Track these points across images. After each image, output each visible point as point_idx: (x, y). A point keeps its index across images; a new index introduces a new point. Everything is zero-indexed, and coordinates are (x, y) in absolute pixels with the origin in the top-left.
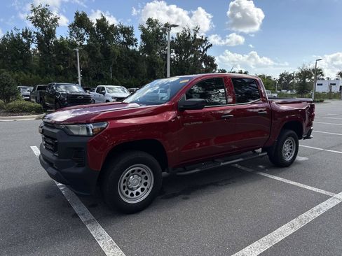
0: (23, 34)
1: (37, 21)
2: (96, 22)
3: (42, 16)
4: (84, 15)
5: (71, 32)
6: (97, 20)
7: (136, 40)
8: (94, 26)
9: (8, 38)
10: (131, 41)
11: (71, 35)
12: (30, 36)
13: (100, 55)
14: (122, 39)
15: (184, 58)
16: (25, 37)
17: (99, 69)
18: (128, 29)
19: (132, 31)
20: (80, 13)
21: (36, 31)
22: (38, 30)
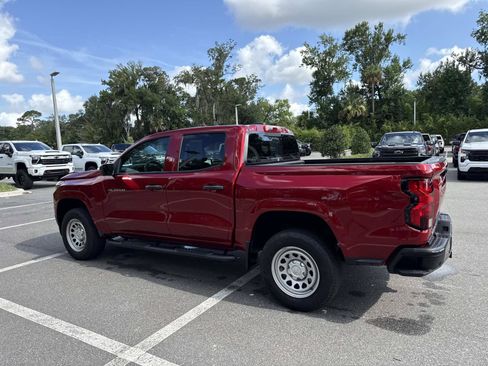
0: (461, 60)
1: (483, 34)
12: (472, 61)
16: (464, 63)
21: (482, 50)
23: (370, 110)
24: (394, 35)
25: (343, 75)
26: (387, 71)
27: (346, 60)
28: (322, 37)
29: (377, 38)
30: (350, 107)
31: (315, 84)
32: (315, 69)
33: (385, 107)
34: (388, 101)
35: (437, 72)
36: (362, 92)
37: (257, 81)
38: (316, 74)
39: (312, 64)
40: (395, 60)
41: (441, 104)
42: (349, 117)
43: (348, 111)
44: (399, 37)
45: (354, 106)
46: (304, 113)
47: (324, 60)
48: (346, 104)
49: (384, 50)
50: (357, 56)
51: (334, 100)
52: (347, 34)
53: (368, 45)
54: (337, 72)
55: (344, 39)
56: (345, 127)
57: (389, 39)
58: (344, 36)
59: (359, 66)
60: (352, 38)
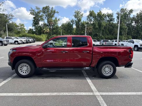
0: (71, 21)
1: (76, 16)
2: (97, 14)
3: (78, 14)
4: (93, 11)
5: (87, 19)
6: (98, 13)
7: (114, 19)
8: (97, 15)
9: (67, 23)
10: (112, 20)
11: (87, 20)
12: (73, 22)
13: (97, 26)
14: (108, 19)
15: (140, 25)
16: (72, 22)
17: (96, 32)
18: (111, 14)
19: (113, 15)
20: (91, 11)
21: (75, 20)
22: (76, 19)
23: (50, 31)
24: (56, 11)
25: (42, 20)
26: (54, 21)
27: (44, 15)
28: (36, 7)
29: (52, 11)
30: (45, 29)
31: (34, 21)
32: (34, 16)
33: (54, 31)
34: (55, 29)
35: (66, 23)
36: (48, 25)
37: (12, 16)
38: (34, 18)
39: (33, 15)
40: (56, 18)
41: (67, 31)
42: (45, 32)
43: (44, 30)
44: (57, 12)
45: (46, 29)
46: (30, 29)
47: (37, 14)
48: (44, 28)
49: (53, 15)
50: (46, 15)
51: (40, 26)
52: (43, 8)
53: (49, 12)
54: (41, 18)
55: (43, 9)
56: (44, 35)
57: (54, 12)
58: (42, 8)
59: (47, 18)
60: (45, 9)
